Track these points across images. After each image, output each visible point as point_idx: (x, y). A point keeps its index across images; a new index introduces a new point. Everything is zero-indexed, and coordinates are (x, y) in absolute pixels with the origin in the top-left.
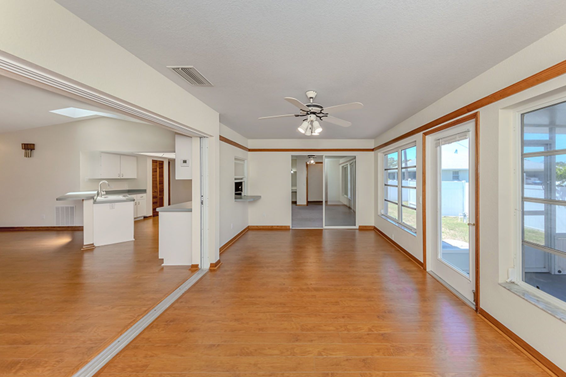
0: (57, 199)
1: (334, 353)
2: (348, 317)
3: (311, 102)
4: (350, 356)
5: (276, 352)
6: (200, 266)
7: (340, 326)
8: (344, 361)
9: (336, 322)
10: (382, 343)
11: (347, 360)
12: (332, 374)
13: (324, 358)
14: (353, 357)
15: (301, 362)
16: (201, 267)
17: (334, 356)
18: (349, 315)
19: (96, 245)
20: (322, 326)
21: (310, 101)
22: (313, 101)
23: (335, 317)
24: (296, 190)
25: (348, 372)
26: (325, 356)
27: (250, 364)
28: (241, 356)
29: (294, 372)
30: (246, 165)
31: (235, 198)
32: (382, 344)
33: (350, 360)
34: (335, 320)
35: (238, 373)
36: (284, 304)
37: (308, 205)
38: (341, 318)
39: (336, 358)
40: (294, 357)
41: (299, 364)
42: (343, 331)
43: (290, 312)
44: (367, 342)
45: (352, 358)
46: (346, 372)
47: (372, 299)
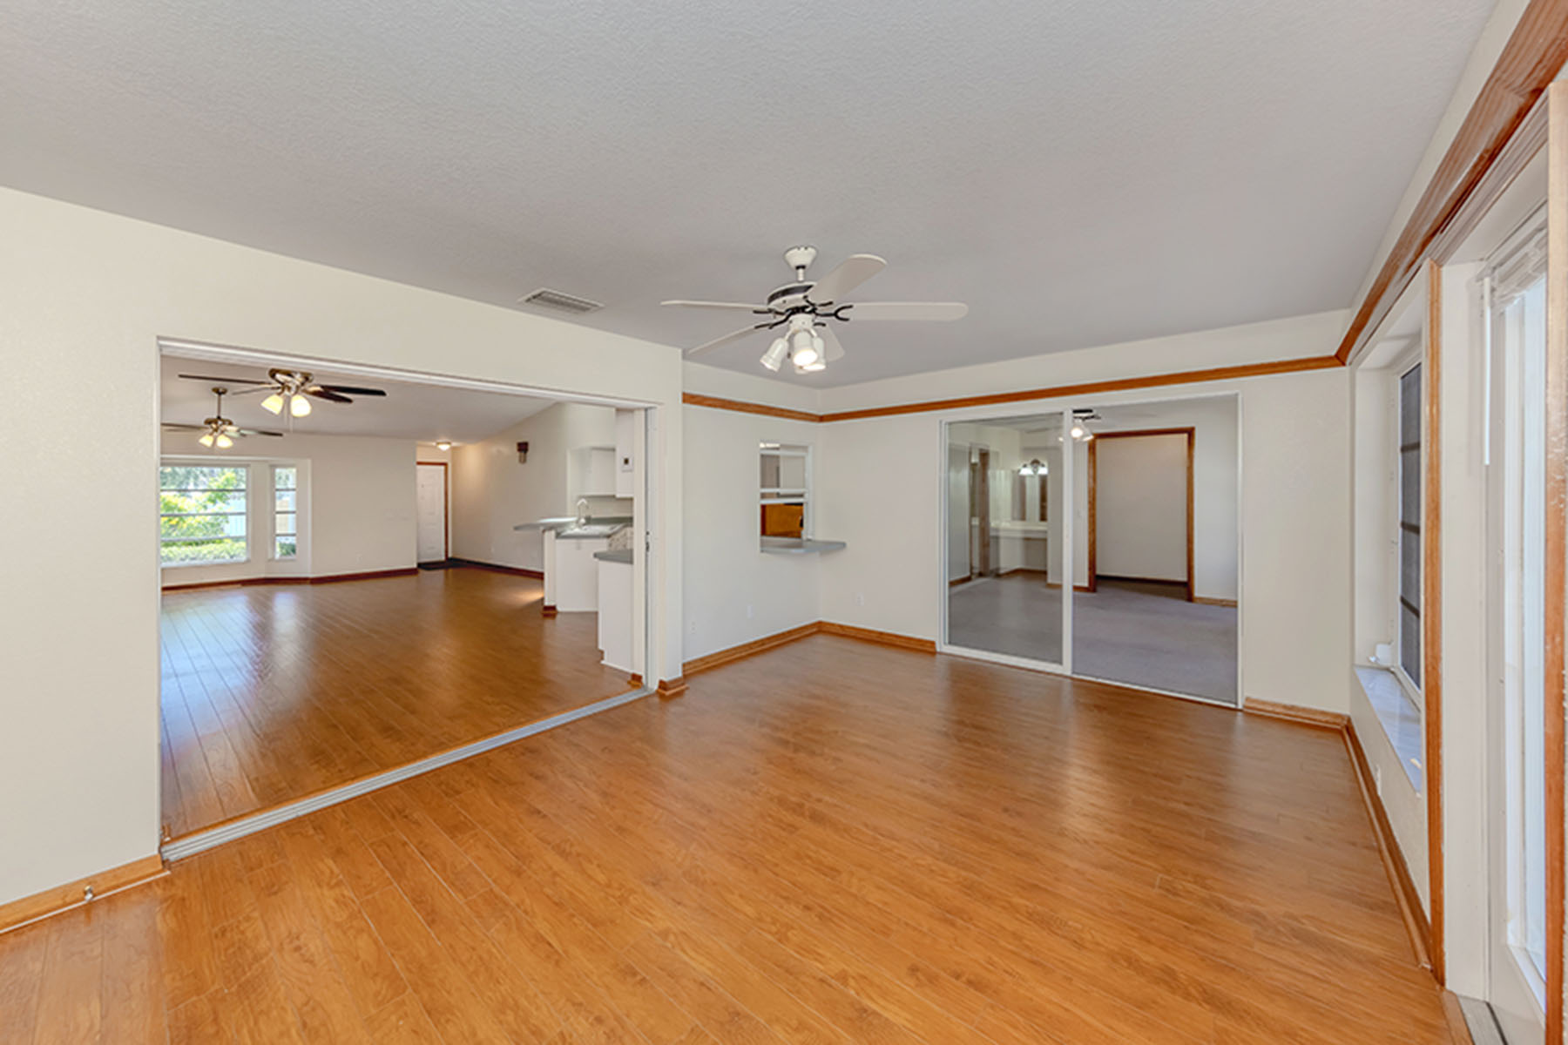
0: (516, 528)
1: (693, 954)
2: (820, 917)
3: (801, 279)
4: (717, 982)
5: (601, 878)
6: (644, 680)
7: (772, 918)
8: (695, 981)
9: (776, 907)
10: (834, 1023)
11: (702, 984)
12: (644, 979)
13: (666, 947)
14: (721, 990)
15: (618, 921)
16: (647, 683)
17: (686, 958)
18: (829, 912)
19: (559, 609)
20: (733, 893)
21: (797, 276)
22: (805, 274)
23: (785, 894)
24: (1045, 532)
25: (675, 1004)
26: (669, 945)
27: (551, 868)
28: (553, 848)
29: (590, 926)
30: (809, 459)
31: (763, 544)
32: (833, 1026)
33: (709, 989)
34: (782, 901)
35: (525, 867)
36: (709, 811)
37: (1099, 589)
38: (798, 907)
39: (685, 963)
40: (618, 905)
41: (612, 922)
42: (770, 933)
43: (704, 830)
44: (798, 992)
45: (717, 988)
46: (671, 1000)
47: (960, 922)
